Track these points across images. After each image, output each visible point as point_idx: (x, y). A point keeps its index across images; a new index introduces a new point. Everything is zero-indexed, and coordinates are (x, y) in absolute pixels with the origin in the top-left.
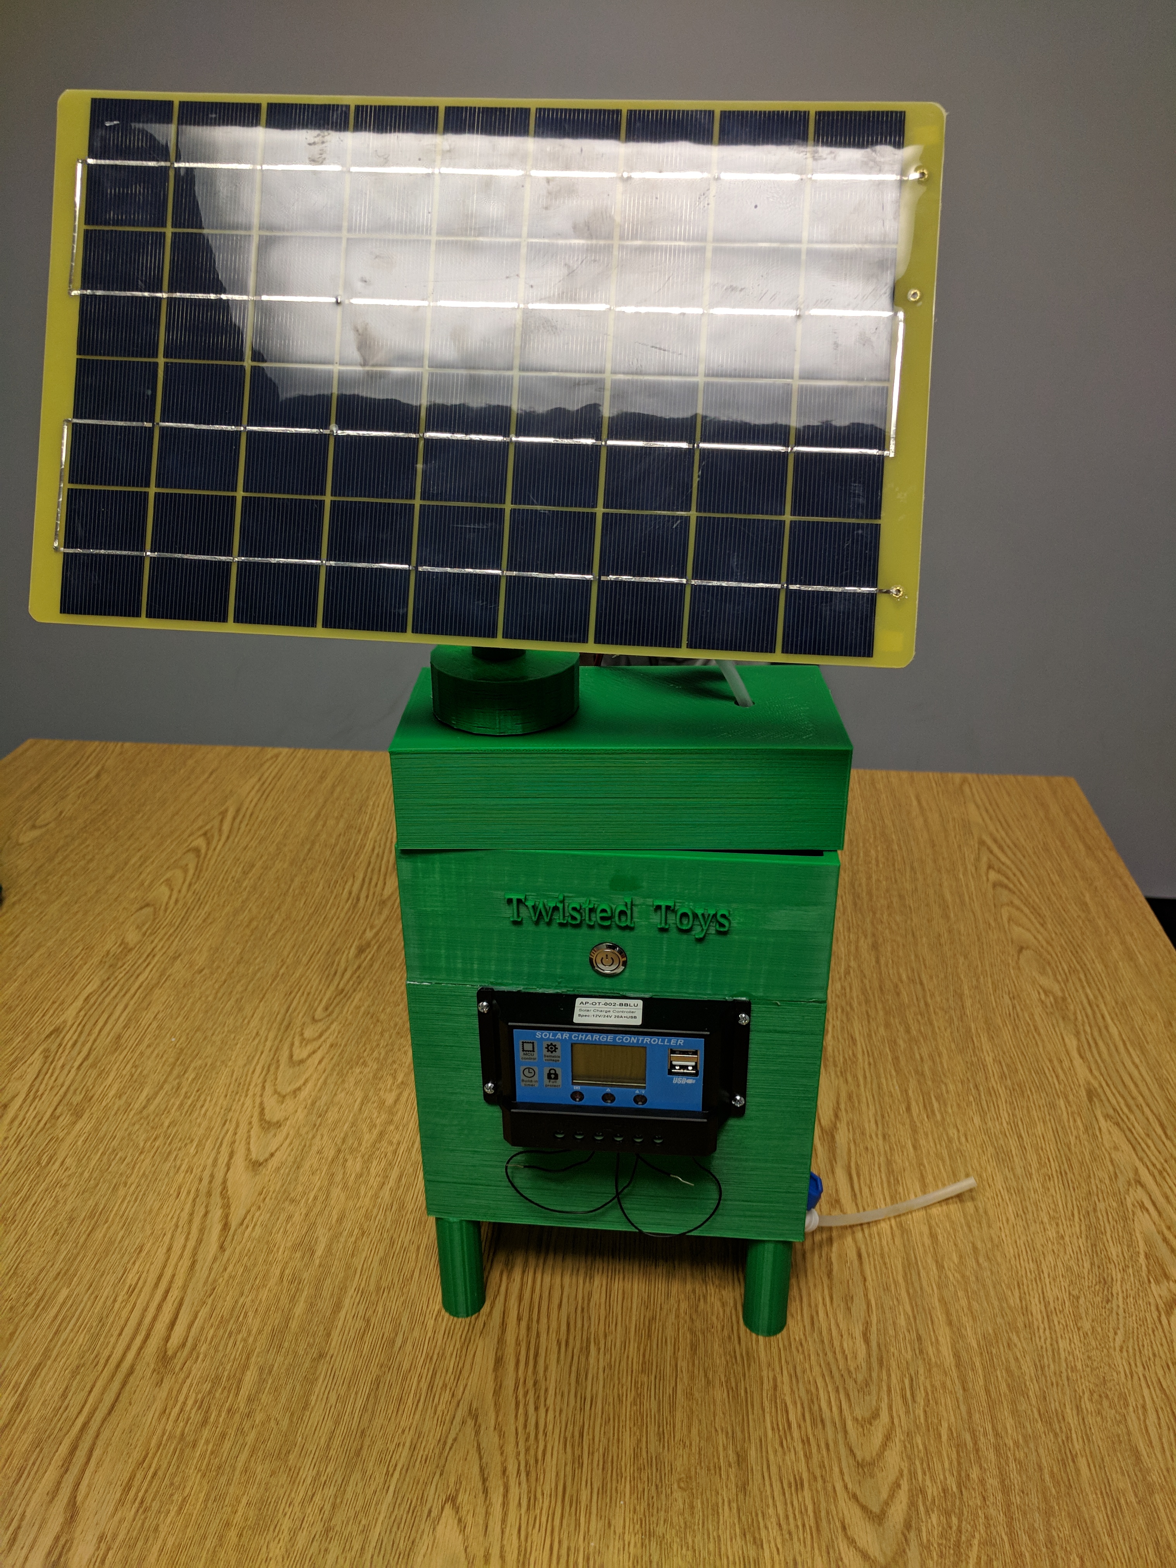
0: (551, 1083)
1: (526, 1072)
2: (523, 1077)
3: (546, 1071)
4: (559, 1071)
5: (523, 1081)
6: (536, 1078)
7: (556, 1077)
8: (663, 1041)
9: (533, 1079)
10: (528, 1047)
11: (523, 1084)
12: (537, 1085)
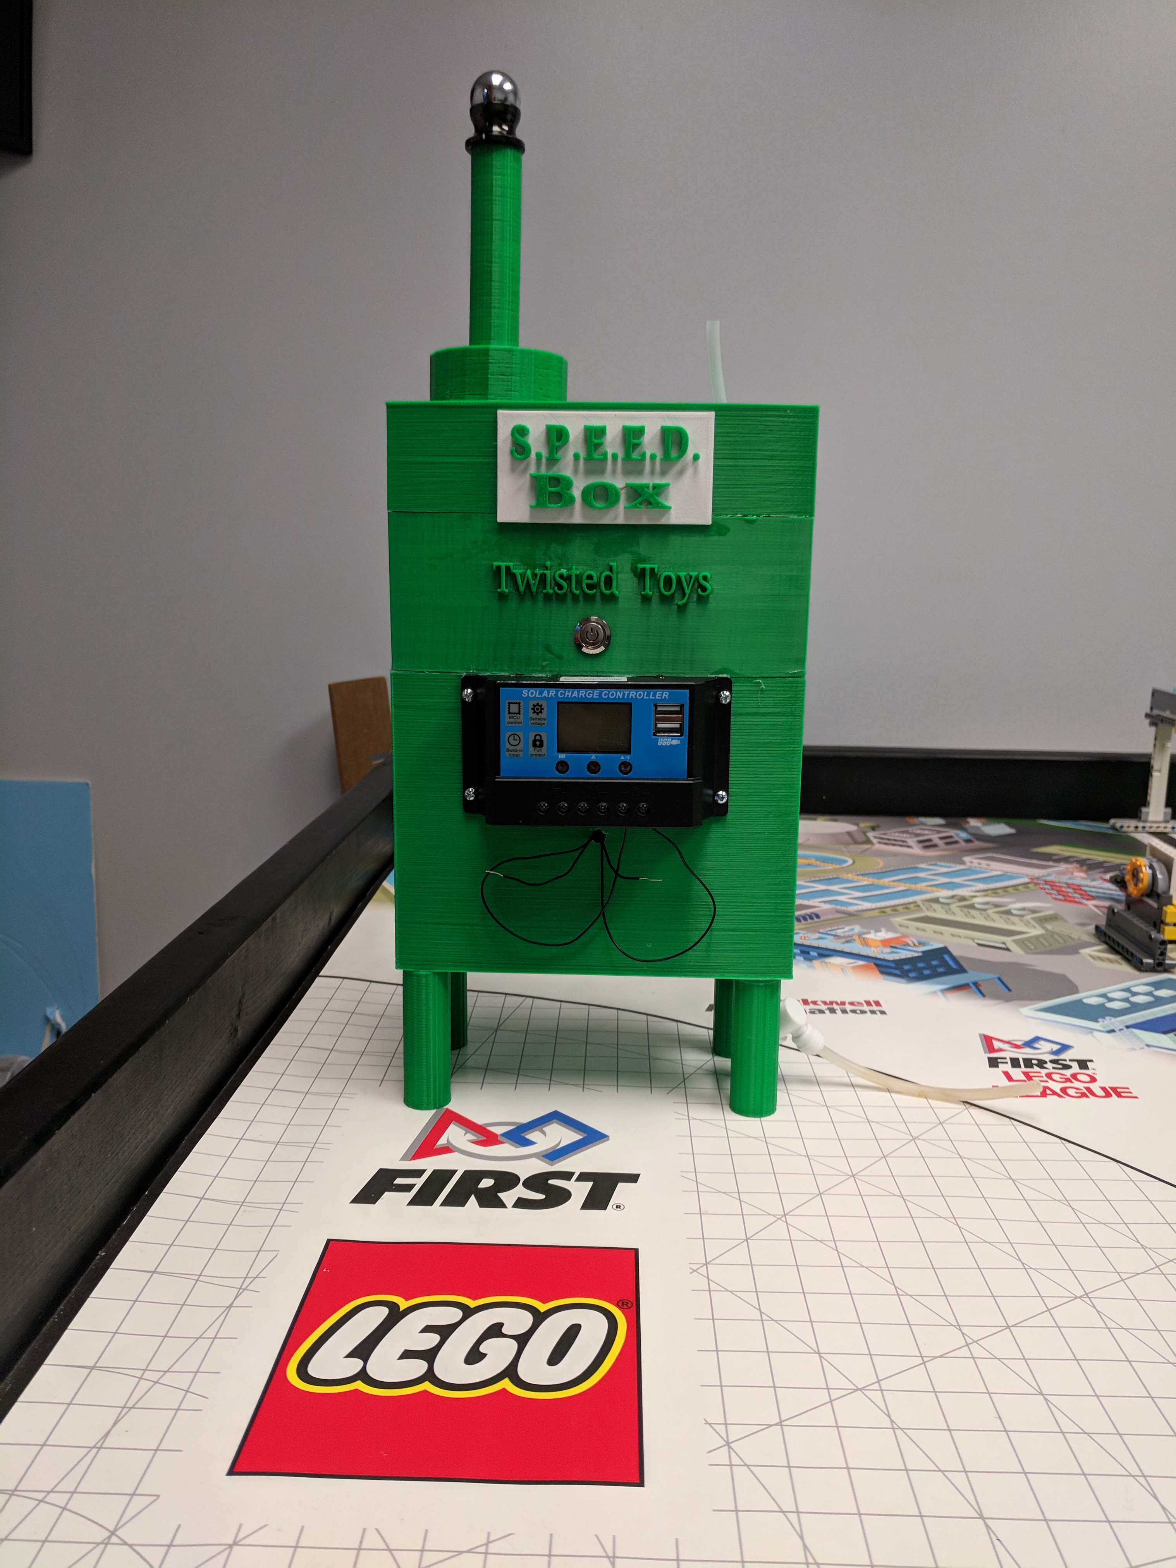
0: (536, 752)
1: (511, 739)
2: (508, 746)
3: (532, 738)
4: (544, 738)
5: (508, 750)
6: (521, 746)
7: (541, 745)
8: (648, 695)
9: (518, 748)
10: (515, 709)
11: (507, 754)
12: (521, 754)
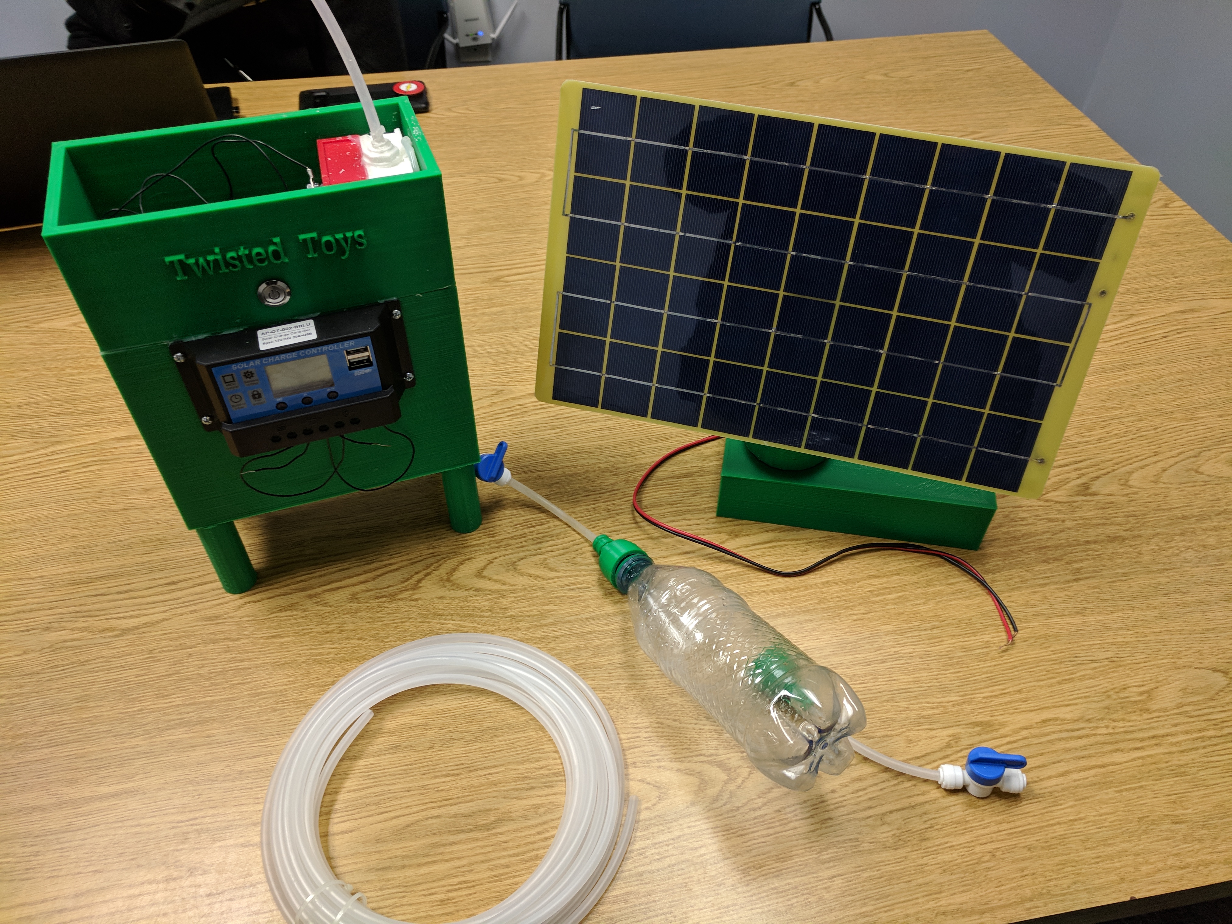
0: (257, 402)
2: (232, 403)
3: (250, 394)
4: (261, 391)
5: (233, 406)
6: (243, 401)
7: (260, 396)
8: (338, 346)
9: (241, 403)
10: (229, 379)
11: (234, 409)
12: (245, 405)
